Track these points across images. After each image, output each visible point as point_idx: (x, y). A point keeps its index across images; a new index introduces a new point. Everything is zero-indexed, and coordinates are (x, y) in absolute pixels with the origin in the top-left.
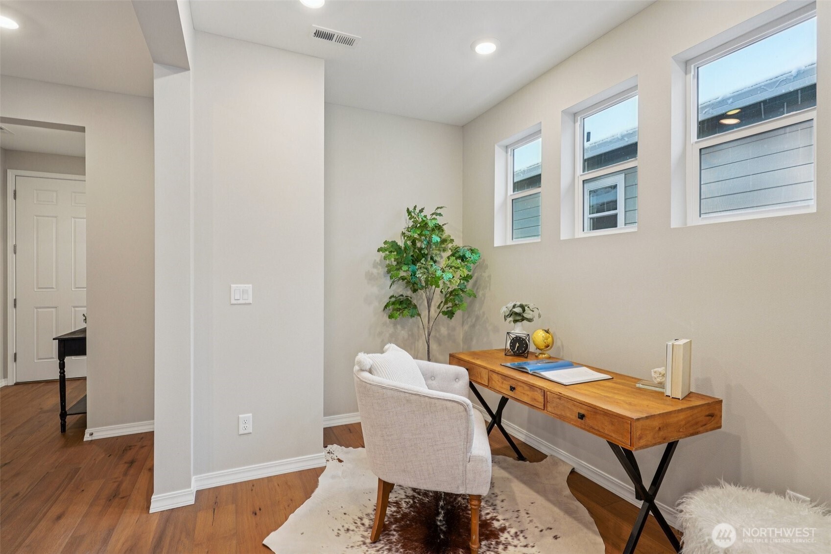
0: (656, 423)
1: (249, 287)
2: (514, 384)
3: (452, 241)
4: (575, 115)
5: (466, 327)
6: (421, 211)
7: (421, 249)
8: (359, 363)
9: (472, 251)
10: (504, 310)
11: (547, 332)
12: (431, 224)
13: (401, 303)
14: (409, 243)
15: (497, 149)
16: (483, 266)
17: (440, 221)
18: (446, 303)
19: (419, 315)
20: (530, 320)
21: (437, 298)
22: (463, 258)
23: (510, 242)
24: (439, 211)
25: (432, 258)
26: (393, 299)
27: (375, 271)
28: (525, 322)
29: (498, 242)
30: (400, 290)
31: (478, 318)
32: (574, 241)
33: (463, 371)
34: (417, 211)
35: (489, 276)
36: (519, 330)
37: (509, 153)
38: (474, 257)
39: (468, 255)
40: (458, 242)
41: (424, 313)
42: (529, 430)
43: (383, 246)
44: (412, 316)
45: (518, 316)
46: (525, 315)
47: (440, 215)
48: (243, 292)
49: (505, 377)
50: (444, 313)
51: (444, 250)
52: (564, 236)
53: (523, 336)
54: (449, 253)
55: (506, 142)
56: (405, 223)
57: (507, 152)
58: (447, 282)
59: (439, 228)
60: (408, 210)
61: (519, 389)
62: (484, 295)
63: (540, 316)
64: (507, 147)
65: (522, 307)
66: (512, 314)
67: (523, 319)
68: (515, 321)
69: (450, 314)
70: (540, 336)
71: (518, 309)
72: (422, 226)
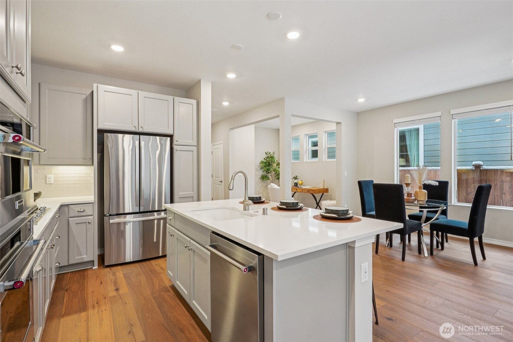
0: (318, 190)
2: (297, 189)
3: (276, 161)
6: (270, 153)
7: (269, 163)
10: (292, 178)
11: (302, 181)
12: (272, 156)
13: (264, 177)
14: (266, 161)
17: (274, 156)
18: (276, 177)
20: (298, 179)
21: (274, 176)
23: (293, 161)
24: (274, 153)
26: (262, 176)
27: (258, 168)
28: (297, 179)
30: (265, 173)
32: (306, 162)
34: (269, 153)
36: (296, 181)
41: (271, 180)
43: (260, 162)
44: (268, 180)
45: (296, 178)
47: (274, 154)
49: (295, 188)
50: (276, 179)
51: (275, 163)
53: (297, 182)
56: (265, 156)
59: (274, 158)
60: (266, 152)
61: (297, 190)
63: (300, 178)
65: (296, 176)
66: (294, 178)
68: (295, 179)
69: (278, 179)
70: (300, 182)
71: (296, 177)
72: (270, 157)
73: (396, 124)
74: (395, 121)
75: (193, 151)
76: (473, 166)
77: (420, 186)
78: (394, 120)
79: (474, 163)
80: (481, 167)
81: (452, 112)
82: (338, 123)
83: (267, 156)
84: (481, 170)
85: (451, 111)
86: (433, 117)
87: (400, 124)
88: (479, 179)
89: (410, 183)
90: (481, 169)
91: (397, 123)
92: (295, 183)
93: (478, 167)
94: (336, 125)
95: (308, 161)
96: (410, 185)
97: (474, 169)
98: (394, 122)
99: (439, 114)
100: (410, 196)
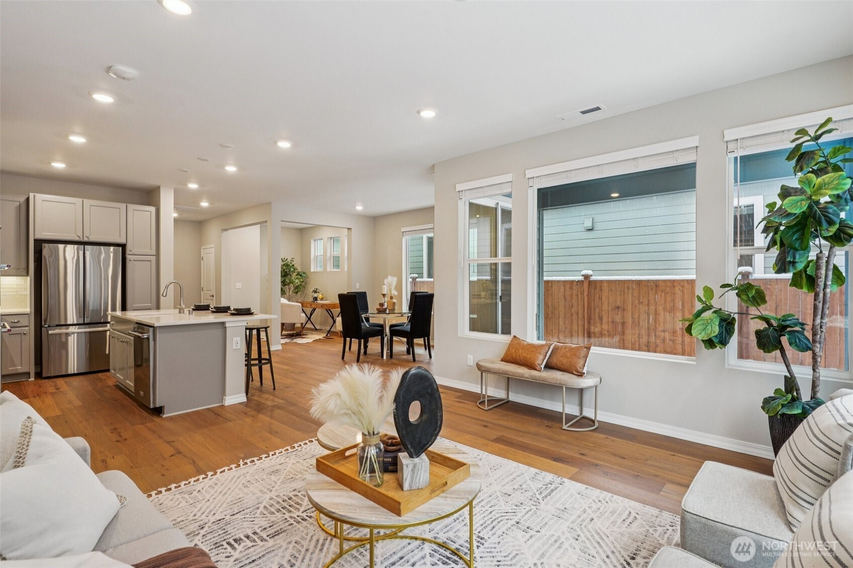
0: (332, 305)
1: (240, 284)
3: (297, 269)
4: (331, 238)
5: (302, 298)
6: (287, 259)
7: (286, 272)
9: (304, 273)
10: (312, 290)
11: (322, 295)
12: (290, 264)
14: (284, 270)
15: (312, 241)
16: (307, 277)
17: (293, 263)
18: (295, 290)
19: (286, 294)
20: (319, 292)
21: (292, 289)
22: (301, 275)
23: (316, 270)
24: (293, 260)
25: (291, 275)
29: (312, 270)
31: (306, 294)
32: (331, 272)
33: (300, 304)
34: (285, 259)
35: (310, 281)
36: (315, 295)
38: (305, 275)
39: (302, 274)
40: (299, 270)
41: (288, 294)
42: (320, 325)
45: (315, 292)
48: (239, 285)
50: (295, 293)
51: (295, 272)
52: (328, 270)
54: (296, 273)
55: (315, 238)
56: (280, 263)
57: (315, 241)
58: (296, 283)
59: (293, 265)
60: (282, 259)
63: (321, 291)
65: (316, 289)
66: (314, 291)
67: (317, 292)
69: (297, 293)
70: (320, 296)
72: (287, 265)
73: (404, 233)
74: (403, 229)
75: (150, 261)
77: (390, 296)
82: (349, 229)
83: (283, 263)
87: (407, 233)
89: (386, 293)
92: (314, 299)
94: (347, 231)
95: (333, 270)
96: (386, 296)
98: (402, 231)
99: (431, 226)
100: (382, 305)
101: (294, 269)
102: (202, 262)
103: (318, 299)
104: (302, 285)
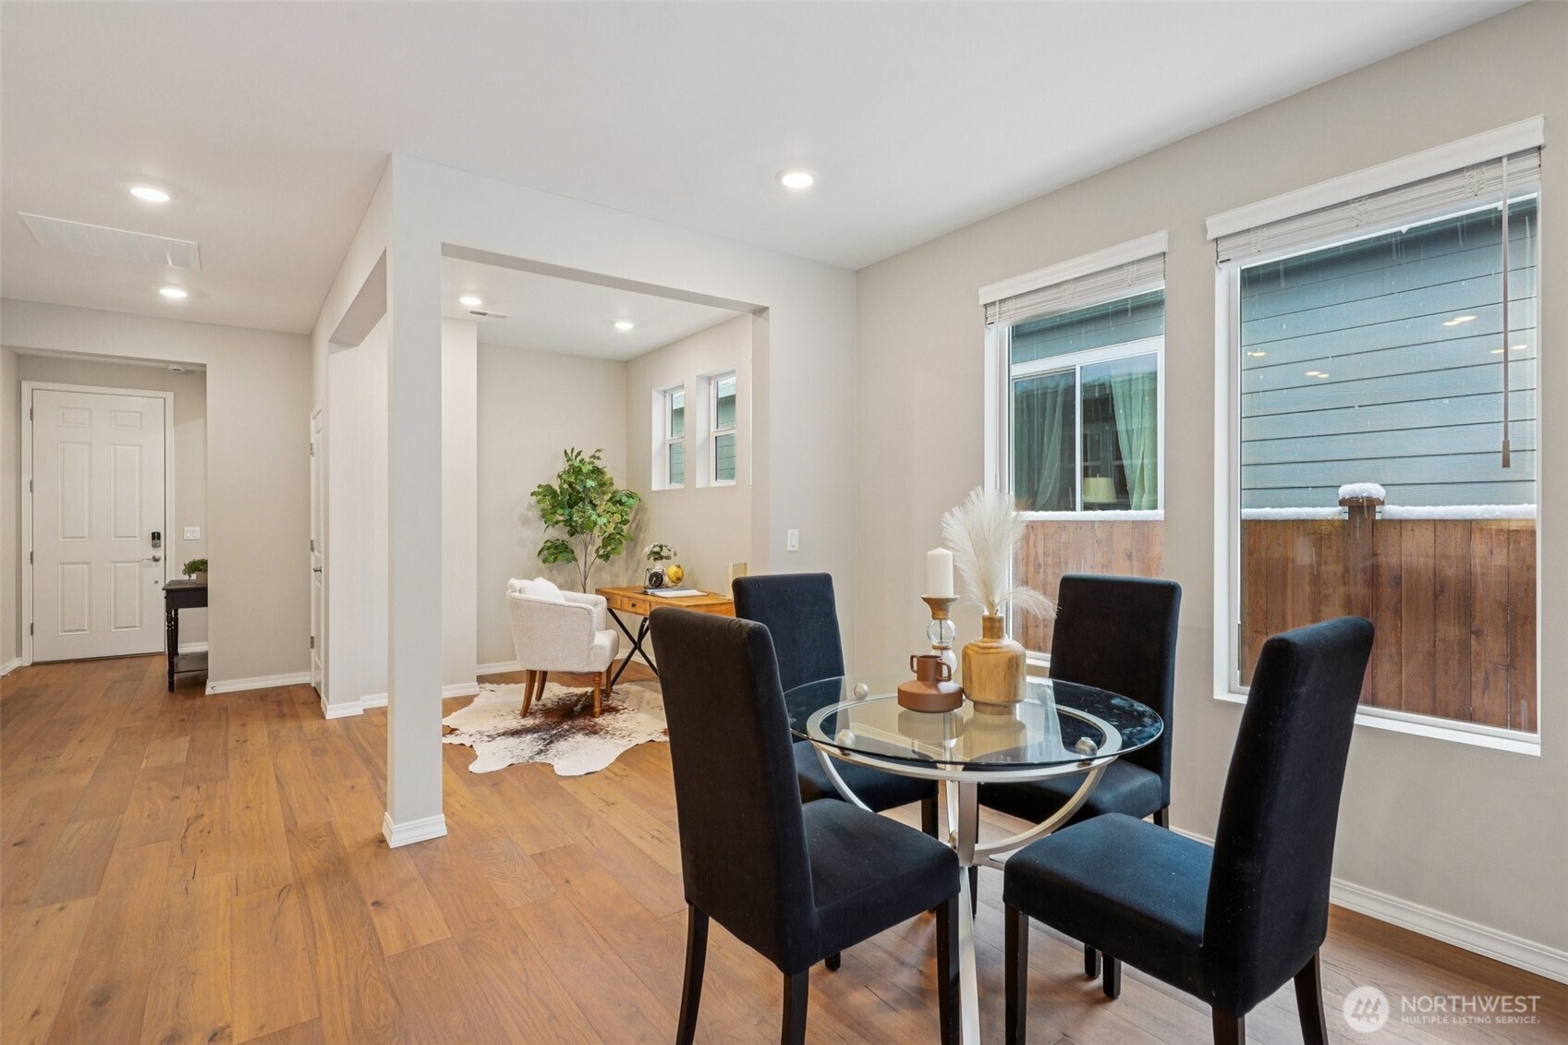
2: (634, 601)
3: (611, 484)
4: (709, 379)
5: (630, 573)
6: (579, 454)
7: (578, 493)
8: (511, 586)
9: (630, 496)
10: (647, 550)
11: (679, 567)
12: (586, 469)
13: (556, 547)
14: (566, 486)
15: (654, 393)
16: (641, 509)
17: (599, 464)
18: (604, 547)
19: (576, 560)
20: (668, 558)
21: (594, 543)
22: (620, 503)
23: (668, 487)
24: (597, 454)
25: (591, 502)
26: (549, 544)
27: (530, 514)
28: (664, 560)
29: (655, 487)
30: (558, 533)
32: (709, 489)
33: (603, 599)
34: (575, 454)
35: (648, 520)
36: (657, 567)
37: (667, 397)
38: (633, 501)
39: (626, 500)
40: (620, 485)
41: (581, 558)
43: (537, 489)
44: (569, 561)
45: (658, 554)
46: (662, 554)
47: (599, 458)
49: (630, 598)
50: (601, 557)
51: (604, 493)
52: (699, 485)
53: (660, 571)
54: (607, 497)
55: (664, 388)
56: (562, 466)
57: (665, 397)
58: (603, 527)
59: (599, 472)
60: (565, 451)
61: (638, 605)
62: (644, 538)
63: (675, 554)
64: (665, 392)
65: (661, 547)
66: (653, 553)
67: (662, 558)
68: (655, 559)
69: (606, 557)
70: (672, 570)
71: (657, 549)
72: (577, 471)
73: (990, 310)
74: (987, 294)
76: (1342, 503)
77: (986, 613)
78: (981, 291)
79: (1346, 490)
80: (1378, 508)
81: (1217, 227)
82: (760, 311)
83: (568, 465)
84: (1374, 522)
85: (1209, 221)
86: (1132, 263)
87: (1005, 307)
88: (1368, 563)
90: (1378, 517)
91: (994, 303)
92: (650, 578)
93: (1359, 507)
94: (754, 322)
95: (714, 484)
96: (952, 607)
97: (1346, 517)
98: (982, 302)
99: (1157, 243)
100: (931, 673)
101: (602, 484)
102: (313, 459)
103: (666, 579)
104: (625, 533)
